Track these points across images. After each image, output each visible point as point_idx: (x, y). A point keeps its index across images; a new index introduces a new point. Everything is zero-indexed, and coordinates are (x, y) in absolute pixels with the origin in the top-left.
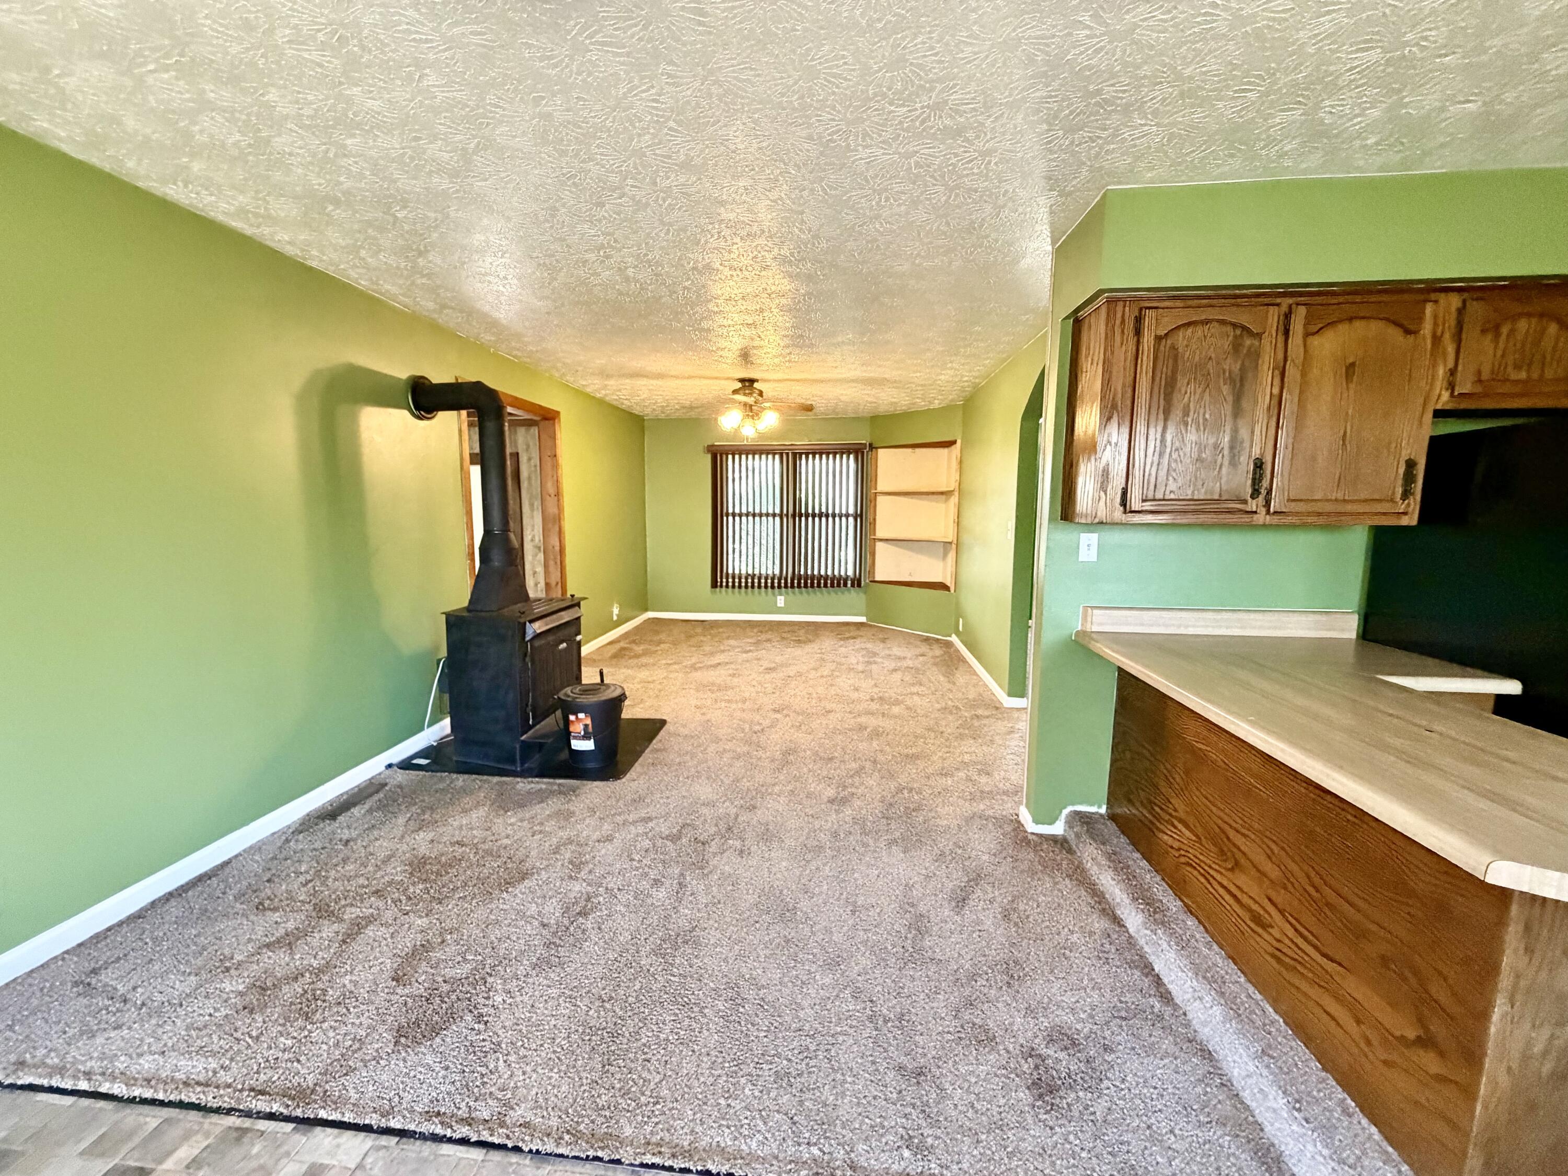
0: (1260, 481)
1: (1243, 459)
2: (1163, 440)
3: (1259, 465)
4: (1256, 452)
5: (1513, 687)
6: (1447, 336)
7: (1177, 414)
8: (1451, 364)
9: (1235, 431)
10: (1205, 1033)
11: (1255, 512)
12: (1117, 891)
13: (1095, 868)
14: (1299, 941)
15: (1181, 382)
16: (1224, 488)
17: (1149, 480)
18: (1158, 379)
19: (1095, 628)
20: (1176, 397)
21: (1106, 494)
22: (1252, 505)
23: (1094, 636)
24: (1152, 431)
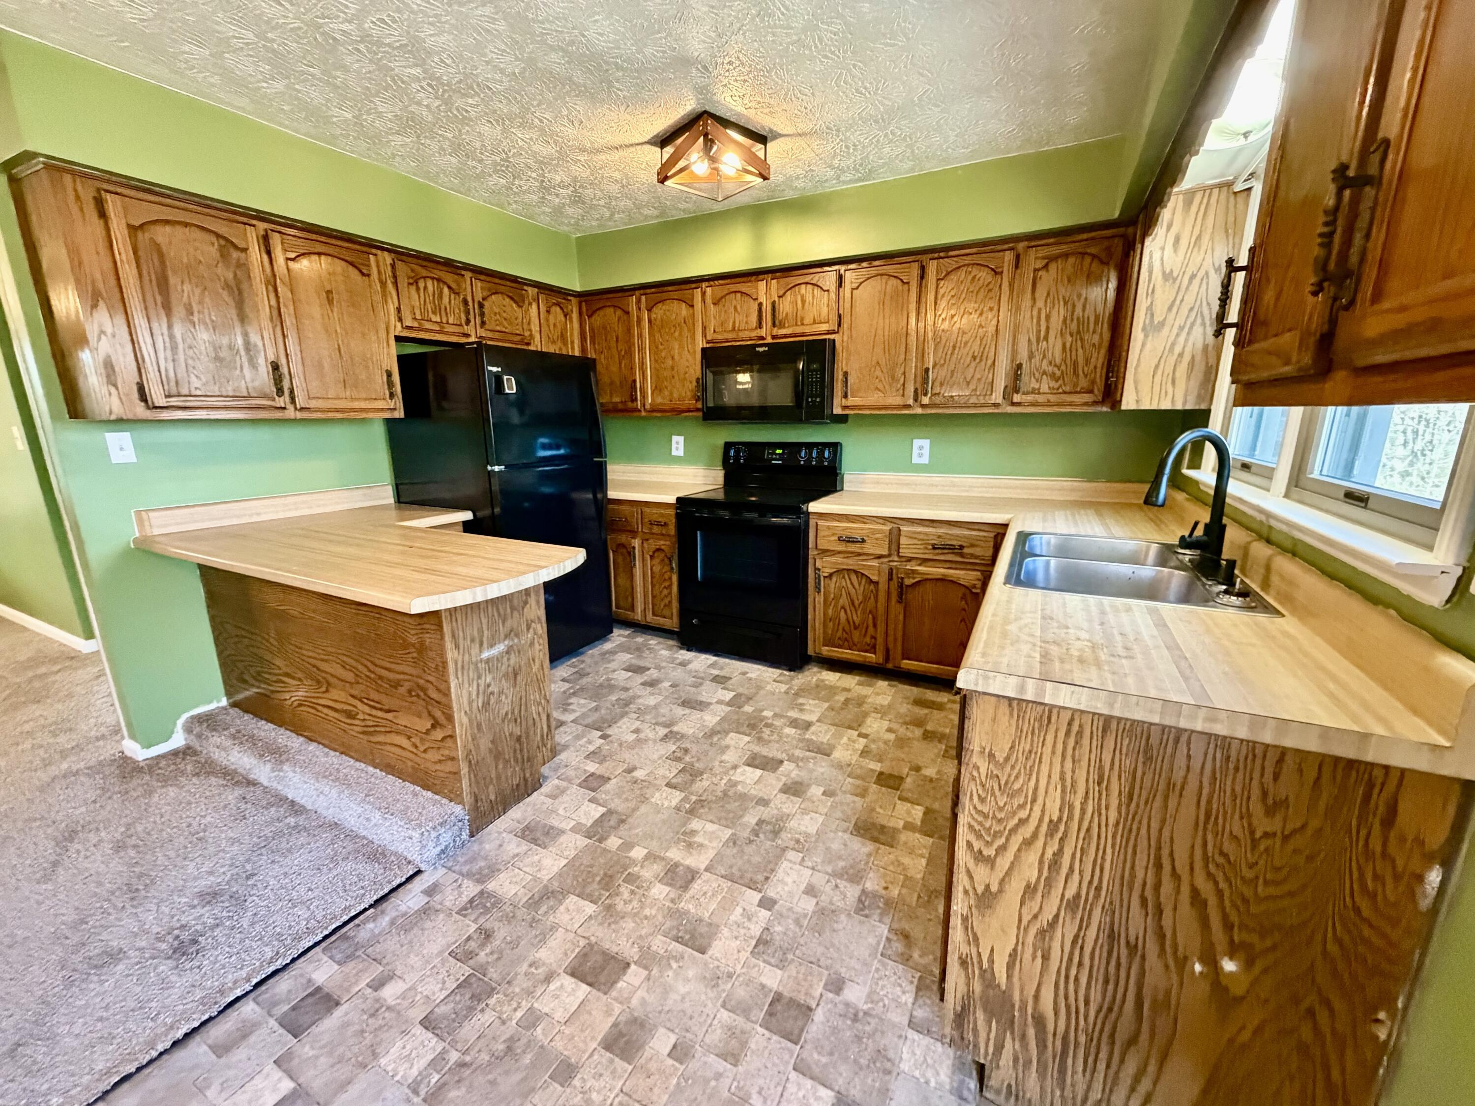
0: (281, 381)
1: (261, 361)
2: (172, 337)
3: (276, 367)
4: (271, 357)
5: (468, 516)
6: (389, 282)
7: (179, 311)
8: (396, 304)
9: (246, 335)
10: (330, 814)
11: (285, 408)
12: (246, 759)
13: (223, 754)
14: (374, 712)
15: (173, 280)
16: (250, 385)
17: (167, 376)
18: (145, 273)
19: (156, 532)
20: (174, 297)
21: (117, 389)
22: (280, 402)
23: (157, 539)
24: (155, 325)
